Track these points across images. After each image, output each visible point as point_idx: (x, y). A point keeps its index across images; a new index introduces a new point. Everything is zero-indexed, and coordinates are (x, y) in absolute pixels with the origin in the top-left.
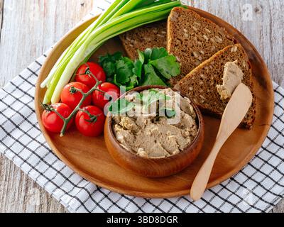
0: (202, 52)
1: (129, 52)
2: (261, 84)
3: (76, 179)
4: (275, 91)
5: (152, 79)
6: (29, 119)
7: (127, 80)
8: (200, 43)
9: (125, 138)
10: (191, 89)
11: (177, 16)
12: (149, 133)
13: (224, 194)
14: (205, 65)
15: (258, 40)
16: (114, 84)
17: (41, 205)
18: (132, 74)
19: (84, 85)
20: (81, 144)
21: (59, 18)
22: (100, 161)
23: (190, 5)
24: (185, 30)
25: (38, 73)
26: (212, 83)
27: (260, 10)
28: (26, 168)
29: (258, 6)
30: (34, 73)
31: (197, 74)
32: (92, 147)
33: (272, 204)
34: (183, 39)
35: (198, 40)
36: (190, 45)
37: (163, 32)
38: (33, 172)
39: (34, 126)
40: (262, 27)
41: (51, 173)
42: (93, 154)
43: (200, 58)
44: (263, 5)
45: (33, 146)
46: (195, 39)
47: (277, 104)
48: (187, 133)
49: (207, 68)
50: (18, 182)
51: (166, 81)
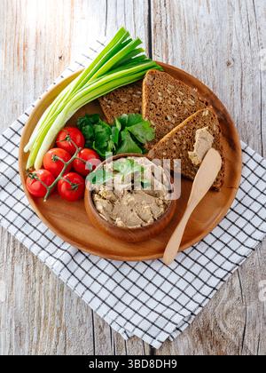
0: (175, 115)
1: (106, 114)
2: (230, 146)
3: (58, 241)
4: (243, 151)
5: (129, 144)
6: (13, 180)
7: (105, 145)
8: (173, 106)
9: (104, 208)
10: (164, 154)
11: (152, 79)
12: (125, 203)
13: (195, 255)
14: (178, 130)
15: (229, 95)
16: (92, 149)
17: (28, 266)
18: (109, 139)
19: (64, 151)
20: (63, 207)
21: (39, 73)
22: (80, 224)
23: (165, 62)
24: (159, 94)
25: (21, 132)
26: (185, 148)
27: (232, 63)
28: (12, 230)
29: (230, 59)
30: (16, 133)
31: (171, 139)
32: (73, 211)
33: (237, 264)
34: (157, 103)
35: (172, 103)
36: (164, 108)
37: (139, 92)
38: (20, 234)
39: (18, 187)
40: (233, 82)
41: (35, 235)
42: (74, 218)
43: (174, 121)
44: (235, 57)
45: (19, 208)
46: (169, 102)
47: (245, 165)
48: (161, 202)
49: (180, 133)
50: (6, 244)
51: (141, 145)
